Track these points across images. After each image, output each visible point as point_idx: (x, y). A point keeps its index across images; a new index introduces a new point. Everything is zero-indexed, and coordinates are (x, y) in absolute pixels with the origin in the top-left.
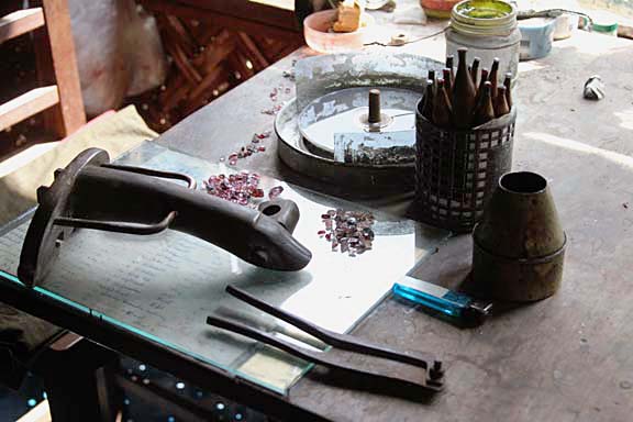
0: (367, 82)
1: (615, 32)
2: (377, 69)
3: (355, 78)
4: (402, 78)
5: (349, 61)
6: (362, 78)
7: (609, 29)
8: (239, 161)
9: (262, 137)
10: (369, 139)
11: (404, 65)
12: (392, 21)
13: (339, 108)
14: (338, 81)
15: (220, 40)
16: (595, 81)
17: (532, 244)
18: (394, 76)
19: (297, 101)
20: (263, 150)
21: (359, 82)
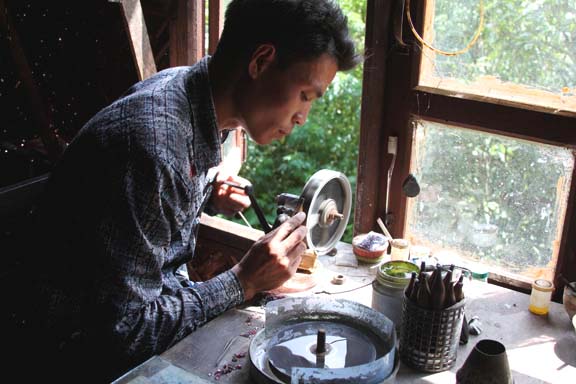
0: (316, 317)
1: (486, 279)
2: (324, 309)
3: (308, 314)
4: (341, 315)
5: (304, 302)
6: (313, 314)
7: (482, 276)
8: (222, 377)
9: (239, 357)
10: (317, 373)
11: (343, 307)
12: (334, 263)
13: (296, 334)
14: (295, 316)
15: (216, 257)
16: (476, 321)
18: (336, 314)
19: (265, 331)
20: (239, 368)
21: (310, 317)
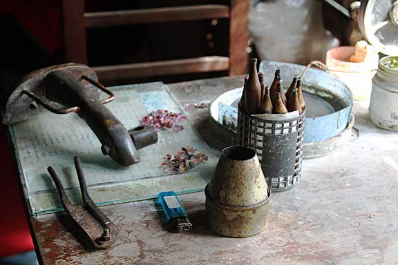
0: (312, 91)
4: (333, 95)
6: (310, 88)
11: (335, 86)
17: (224, 194)
18: (328, 92)
21: (307, 90)
